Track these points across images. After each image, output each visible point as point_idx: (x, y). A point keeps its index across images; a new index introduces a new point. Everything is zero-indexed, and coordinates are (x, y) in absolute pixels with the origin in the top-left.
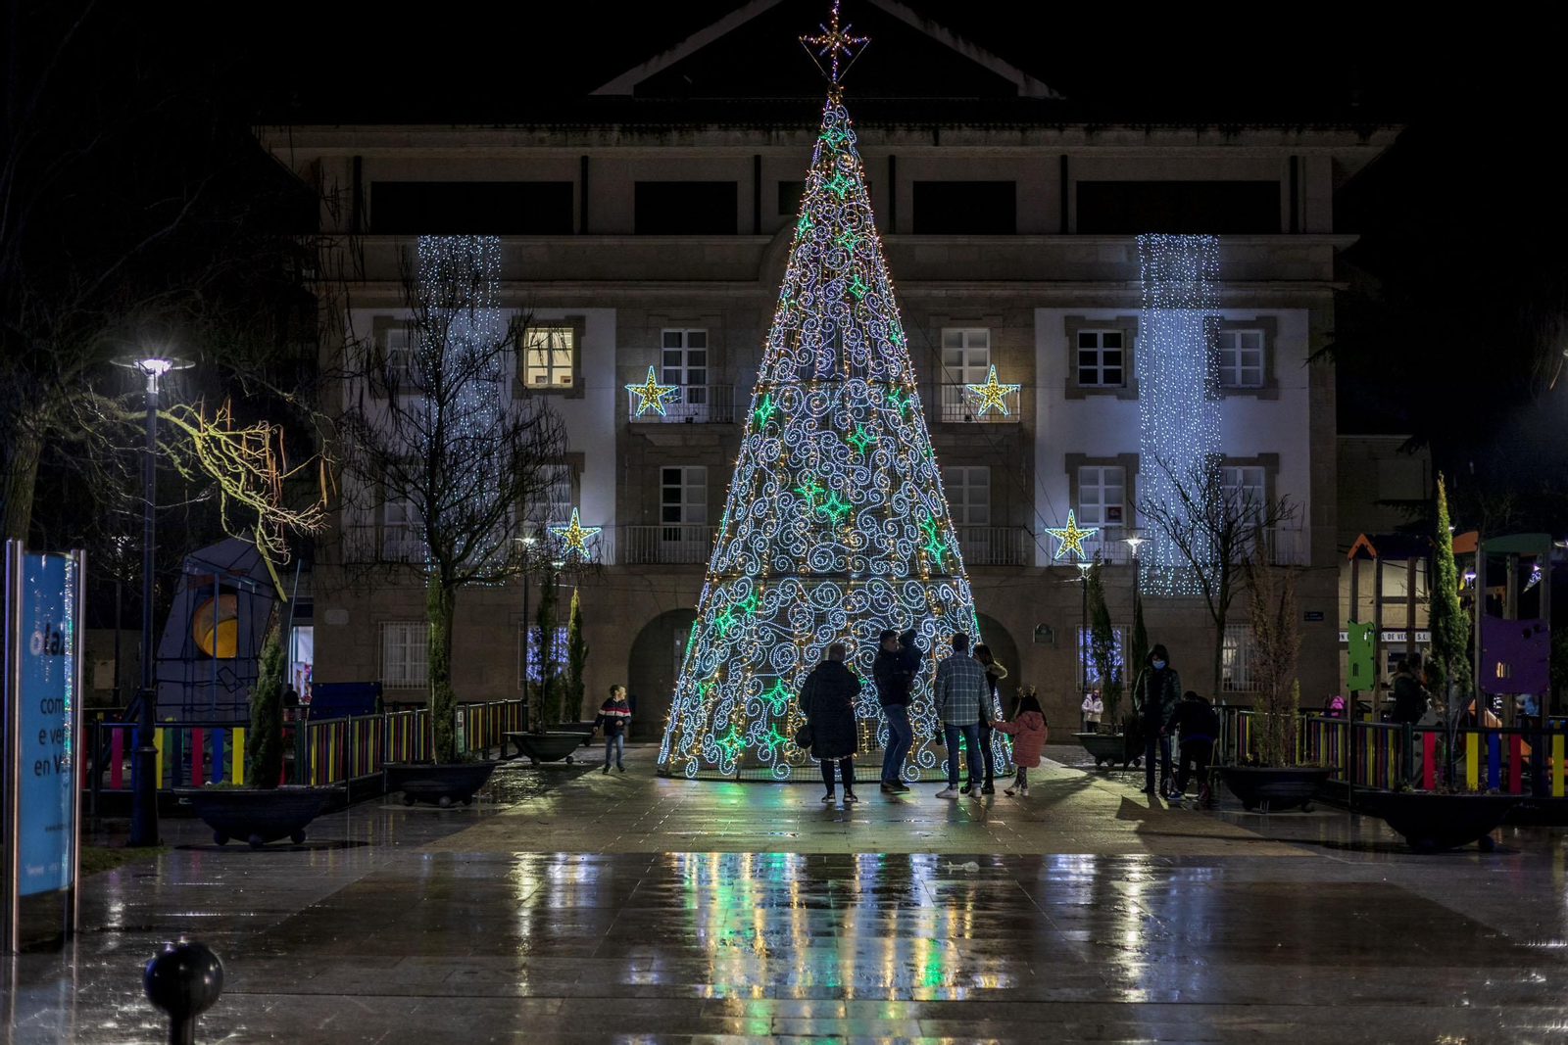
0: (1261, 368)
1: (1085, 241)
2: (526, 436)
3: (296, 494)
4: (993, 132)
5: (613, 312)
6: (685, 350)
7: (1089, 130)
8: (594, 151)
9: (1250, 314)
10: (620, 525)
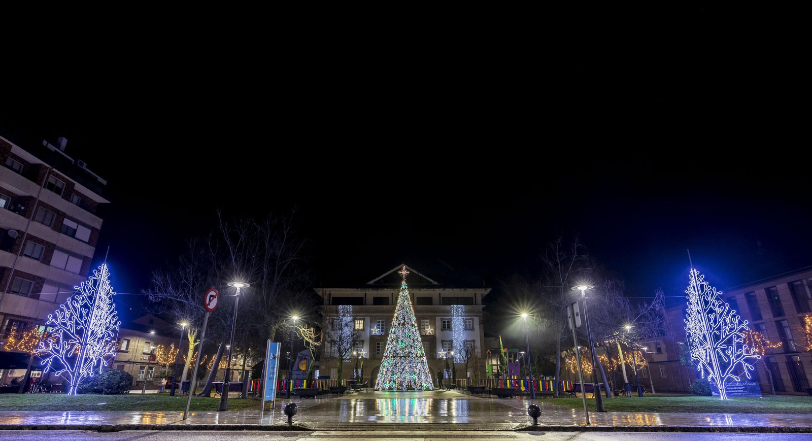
0: (472, 326)
1: (444, 306)
2: (355, 336)
3: (317, 339)
5: (369, 317)
6: (381, 323)
7: (444, 289)
8: (367, 292)
9: (469, 318)
10: (370, 352)
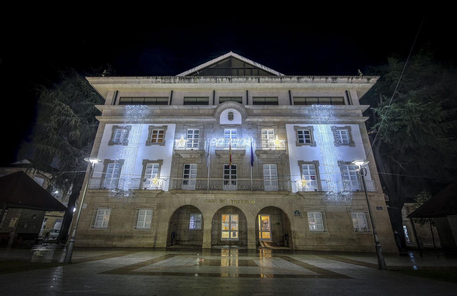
0: (348, 139)
1: (298, 107)
4: (274, 79)
5: (175, 125)
6: (193, 134)
7: (298, 78)
9: (342, 126)
